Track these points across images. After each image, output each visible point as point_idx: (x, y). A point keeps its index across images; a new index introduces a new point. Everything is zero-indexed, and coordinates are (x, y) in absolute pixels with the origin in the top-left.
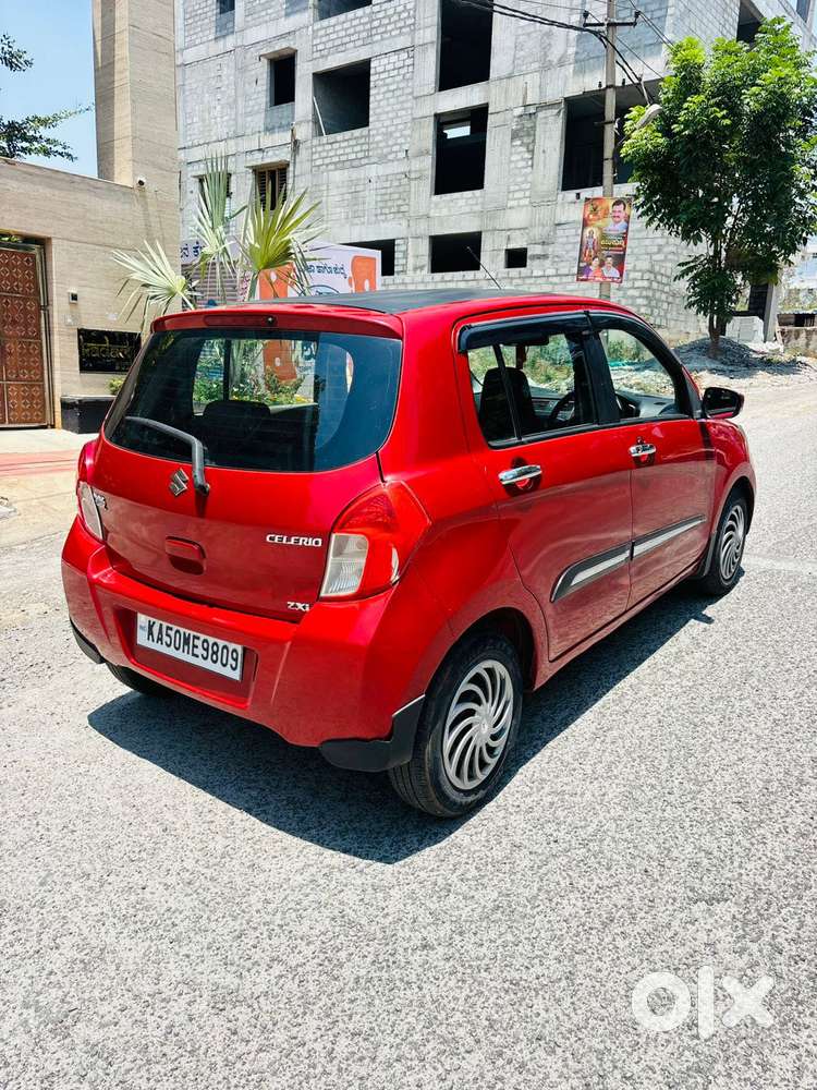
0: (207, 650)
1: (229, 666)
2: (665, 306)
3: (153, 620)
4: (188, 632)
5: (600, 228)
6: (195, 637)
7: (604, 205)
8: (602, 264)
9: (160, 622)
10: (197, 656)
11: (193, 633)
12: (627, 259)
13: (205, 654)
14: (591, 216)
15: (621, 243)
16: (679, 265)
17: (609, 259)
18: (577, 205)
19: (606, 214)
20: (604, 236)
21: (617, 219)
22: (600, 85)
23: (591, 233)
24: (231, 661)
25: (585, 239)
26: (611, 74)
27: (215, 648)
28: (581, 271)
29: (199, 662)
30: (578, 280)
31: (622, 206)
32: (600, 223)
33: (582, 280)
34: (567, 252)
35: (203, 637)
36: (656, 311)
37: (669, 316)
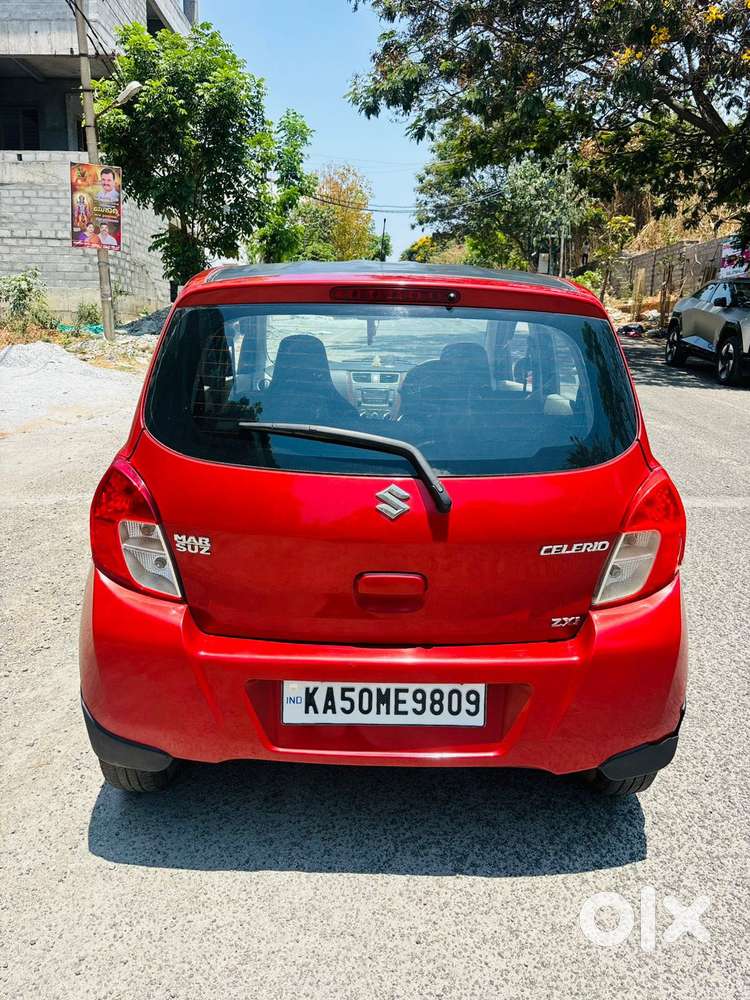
0: (423, 702)
1: (463, 711)
2: (129, 274)
3: (311, 685)
4: (384, 687)
5: (90, 194)
6: (398, 691)
7: (92, 172)
8: (97, 231)
9: (327, 685)
10: (406, 713)
11: (393, 686)
12: (124, 228)
13: (419, 707)
14: (79, 182)
15: (115, 211)
16: (153, 237)
17: (104, 226)
18: (18, 166)
19: (95, 181)
20: (96, 203)
21: (108, 188)
22: (72, 51)
23: (82, 199)
24: (465, 705)
25: (76, 205)
26: (82, 42)
27: (437, 697)
28: (75, 236)
29: (411, 719)
30: (73, 245)
31: (111, 175)
32: (89, 189)
33: (78, 245)
34: (16, 214)
35: (412, 687)
36: (123, 278)
37: (133, 283)
